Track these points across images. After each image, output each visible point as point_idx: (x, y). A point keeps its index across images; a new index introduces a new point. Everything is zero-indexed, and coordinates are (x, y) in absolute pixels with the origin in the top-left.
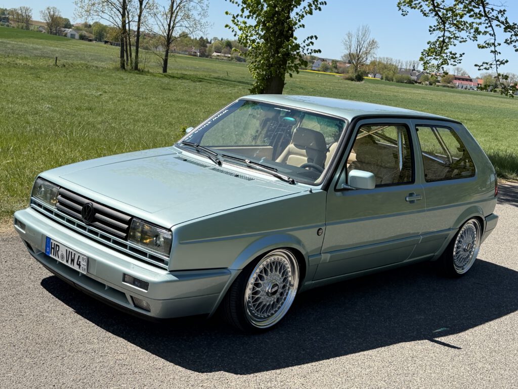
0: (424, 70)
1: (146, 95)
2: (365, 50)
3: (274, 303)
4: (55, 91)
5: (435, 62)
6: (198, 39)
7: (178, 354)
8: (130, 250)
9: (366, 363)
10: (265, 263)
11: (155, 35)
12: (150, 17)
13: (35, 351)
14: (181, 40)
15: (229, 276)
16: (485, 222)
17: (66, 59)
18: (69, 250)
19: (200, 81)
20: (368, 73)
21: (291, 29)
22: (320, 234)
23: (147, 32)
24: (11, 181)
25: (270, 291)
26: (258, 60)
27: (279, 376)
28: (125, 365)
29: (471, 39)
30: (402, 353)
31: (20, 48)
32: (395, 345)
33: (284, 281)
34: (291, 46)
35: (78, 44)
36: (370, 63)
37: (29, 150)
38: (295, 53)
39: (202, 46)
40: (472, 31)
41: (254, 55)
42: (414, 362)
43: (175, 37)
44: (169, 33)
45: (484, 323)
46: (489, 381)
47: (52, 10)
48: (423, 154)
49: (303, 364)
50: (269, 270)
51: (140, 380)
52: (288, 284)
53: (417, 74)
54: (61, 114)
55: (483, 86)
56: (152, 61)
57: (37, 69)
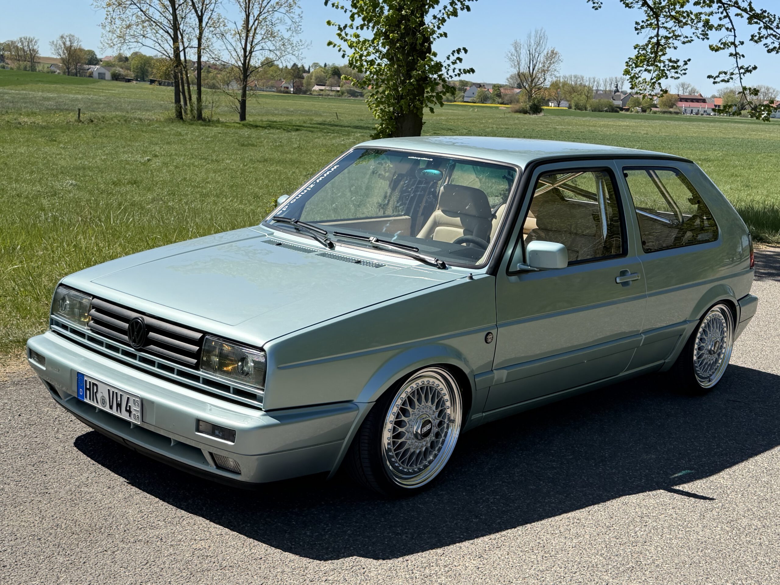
0: (632, 88)
1: (217, 156)
2: (541, 66)
3: (426, 449)
4: (80, 159)
5: (647, 76)
6: (289, 67)
7: (287, 536)
8: (203, 383)
9: (572, 530)
10: (409, 390)
11: (224, 66)
12: (215, 39)
13: (71, 545)
14: (264, 71)
15: (356, 412)
16: (738, 308)
17: (94, 111)
18: (112, 390)
19: (297, 130)
20: (549, 100)
21: (427, 40)
22: (489, 340)
23: (212, 61)
24: (22, 296)
25: (419, 431)
26: (381, 90)
27: (442, 558)
28: (207, 556)
29: (698, 38)
30: (625, 512)
31: (23, 99)
32: (614, 501)
33: (439, 416)
34: (429, 66)
35: (109, 88)
36: (551, 85)
37: (46, 249)
38: (435, 76)
39: (295, 77)
40: (700, 25)
41: (375, 83)
42: (644, 524)
43: (255, 67)
44: (245, 60)
45: (746, 459)
46: (761, 544)
47: (68, 39)
48: (637, 211)
49: (477, 537)
50: (415, 400)
51: (232, 578)
52: (446, 420)
53: (623, 97)
54: (91, 193)
55: (722, 108)
56: (223, 104)
57: (52, 128)
